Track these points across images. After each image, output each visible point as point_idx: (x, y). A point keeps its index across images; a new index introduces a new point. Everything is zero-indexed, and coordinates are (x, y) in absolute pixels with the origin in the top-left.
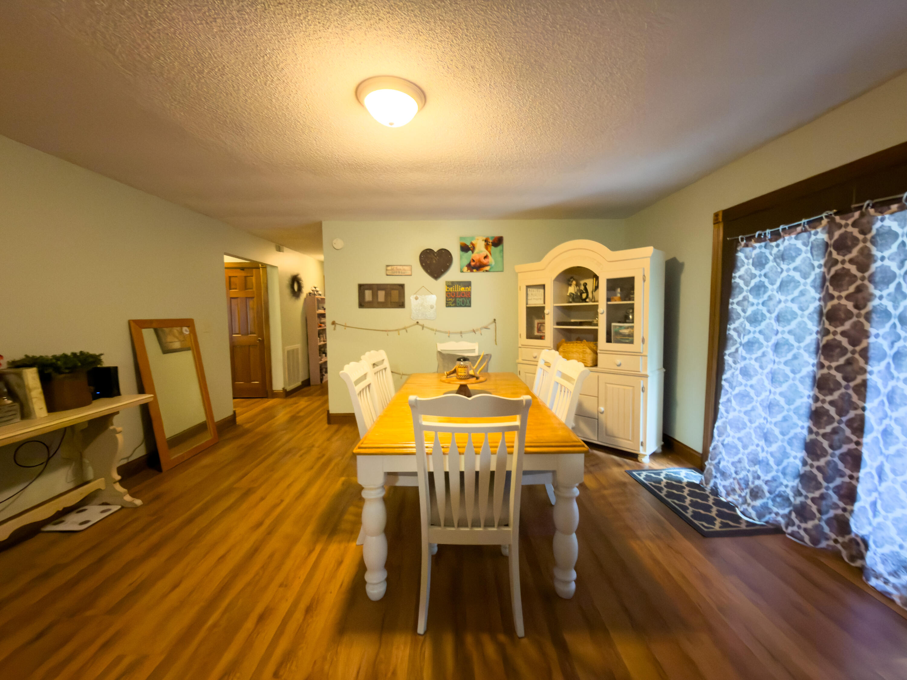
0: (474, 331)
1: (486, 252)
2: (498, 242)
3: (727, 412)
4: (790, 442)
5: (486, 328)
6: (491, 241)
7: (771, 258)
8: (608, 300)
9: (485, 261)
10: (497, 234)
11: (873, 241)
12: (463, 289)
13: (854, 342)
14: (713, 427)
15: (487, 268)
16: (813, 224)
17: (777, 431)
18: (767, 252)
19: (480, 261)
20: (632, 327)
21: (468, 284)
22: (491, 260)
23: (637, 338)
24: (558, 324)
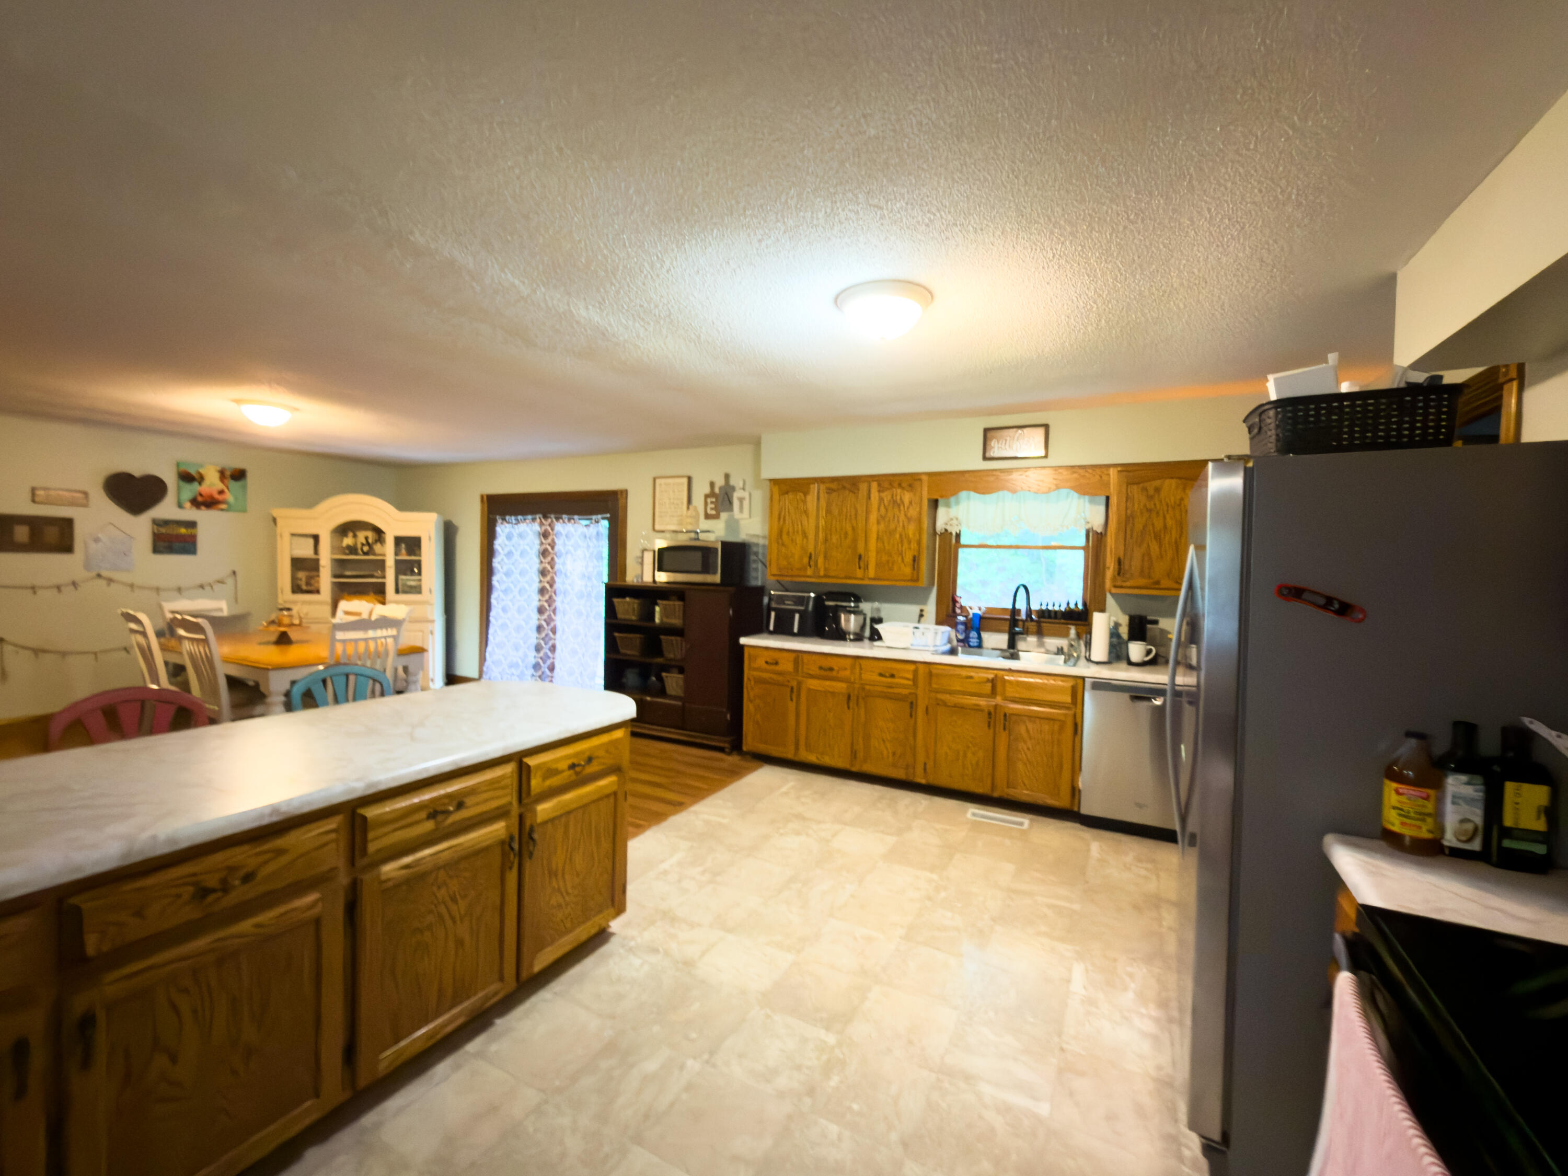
0: (202, 587)
1: (221, 486)
2: (239, 475)
3: (494, 639)
4: (528, 648)
5: (221, 582)
6: (228, 473)
7: (515, 534)
8: (396, 554)
9: (220, 497)
10: (238, 464)
11: (556, 535)
12: (183, 531)
13: (551, 586)
14: (485, 652)
15: (223, 506)
16: (534, 520)
17: (521, 642)
18: (513, 530)
19: (211, 497)
20: (420, 580)
21: (192, 525)
22: (229, 497)
23: (425, 588)
24: (335, 576)
